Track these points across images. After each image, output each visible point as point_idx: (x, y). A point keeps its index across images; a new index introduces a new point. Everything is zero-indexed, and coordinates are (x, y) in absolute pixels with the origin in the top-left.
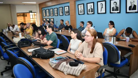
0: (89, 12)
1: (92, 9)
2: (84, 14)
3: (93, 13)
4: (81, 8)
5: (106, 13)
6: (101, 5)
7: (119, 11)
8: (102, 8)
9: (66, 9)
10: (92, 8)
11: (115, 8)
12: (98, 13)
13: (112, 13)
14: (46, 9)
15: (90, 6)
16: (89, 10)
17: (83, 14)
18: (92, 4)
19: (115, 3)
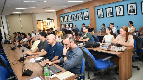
0: (108, 15)
1: (111, 13)
2: (104, 17)
3: (112, 16)
4: (100, 12)
5: (124, 15)
6: (119, 8)
7: (135, 13)
8: (120, 11)
9: (86, 14)
10: (111, 11)
11: (132, 10)
12: (117, 16)
13: (130, 15)
14: (64, 15)
15: (109, 10)
16: (108, 14)
17: (102, 17)
18: (111, 9)
19: (132, 7)
